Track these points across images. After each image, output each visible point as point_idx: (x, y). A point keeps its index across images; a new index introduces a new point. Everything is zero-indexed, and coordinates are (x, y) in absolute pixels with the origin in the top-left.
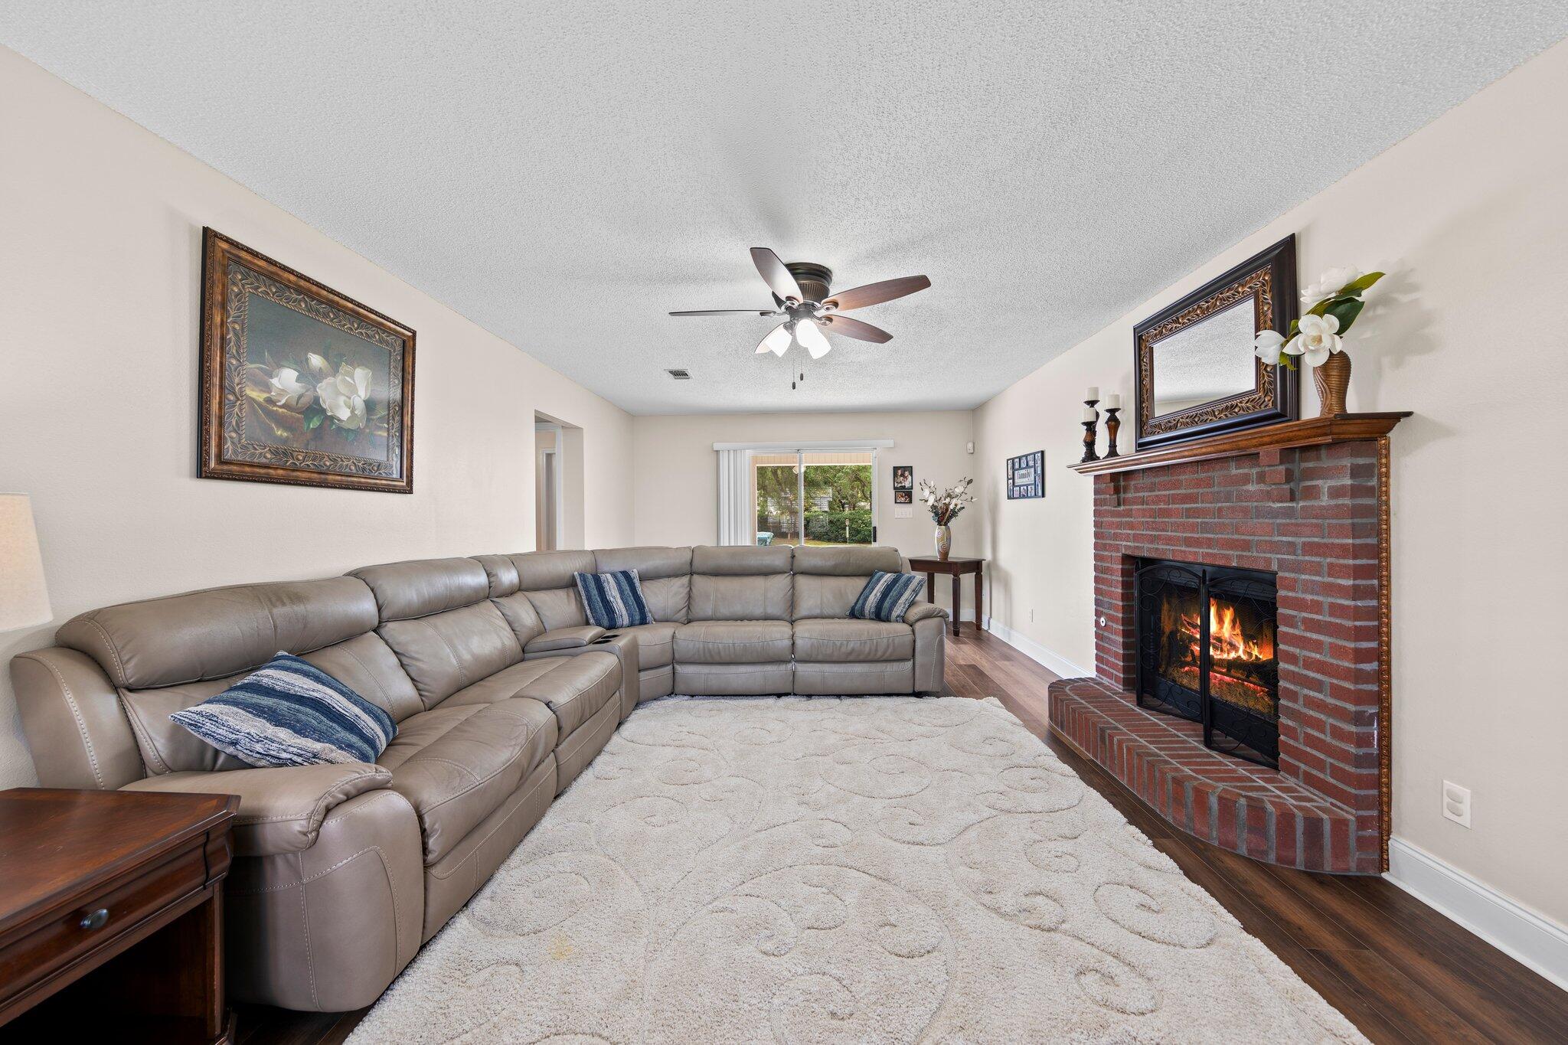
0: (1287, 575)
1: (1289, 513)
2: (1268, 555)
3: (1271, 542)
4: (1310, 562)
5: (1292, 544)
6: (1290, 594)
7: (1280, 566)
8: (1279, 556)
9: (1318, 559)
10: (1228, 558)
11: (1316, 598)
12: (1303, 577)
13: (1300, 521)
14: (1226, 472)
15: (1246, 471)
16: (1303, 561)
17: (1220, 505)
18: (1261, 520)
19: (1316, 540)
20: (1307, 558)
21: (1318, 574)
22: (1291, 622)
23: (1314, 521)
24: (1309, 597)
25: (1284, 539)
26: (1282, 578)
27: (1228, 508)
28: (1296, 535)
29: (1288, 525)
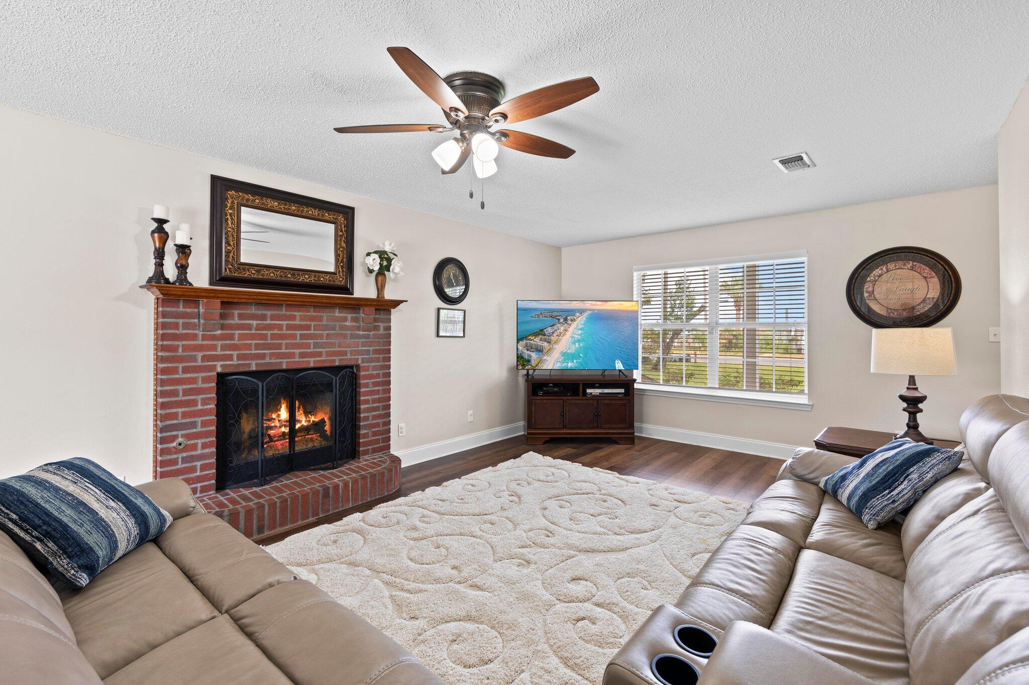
0: (365, 365)
1: (367, 337)
2: (357, 357)
3: (359, 350)
4: (375, 357)
5: (369, 350)
6: (366, 373)
7: (363, 362)
8: (362, 357)
9: (378, 356)
10: (334, 361)
11: (377, 372)
12: (372, 364)
13: (371, 340)
14: (332, 314)
15: (345, 315)
16: (373, 358)
17: (327, 332)
18: (353, 340)
19: (377, 348)
20: (374, 356)
21: (379, 361)
22: (366, 385)
23: (378, 340)
24: (375, 372)
25: (364, 348)
26: (363, 366)
27: (334, 334)
28: (370, 346)
29: (366, 342)
